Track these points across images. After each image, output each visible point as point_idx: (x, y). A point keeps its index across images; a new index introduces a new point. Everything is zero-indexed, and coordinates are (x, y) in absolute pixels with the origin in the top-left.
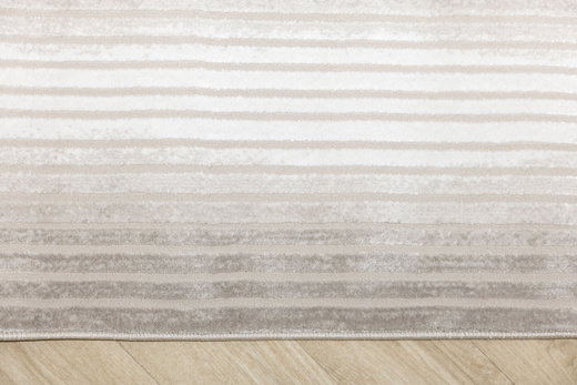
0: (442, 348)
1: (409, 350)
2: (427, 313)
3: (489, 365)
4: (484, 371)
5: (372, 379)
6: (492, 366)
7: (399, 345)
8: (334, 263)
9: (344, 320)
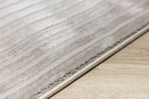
0: (117, 57)
1: (105, 68)
2: (97, 45)
3: (142, 50)
4: (144, 54)
5: (100, 92)
6: (145, 50)
7: (98, 69)
8: (34, 54)
9: (61, 71)
